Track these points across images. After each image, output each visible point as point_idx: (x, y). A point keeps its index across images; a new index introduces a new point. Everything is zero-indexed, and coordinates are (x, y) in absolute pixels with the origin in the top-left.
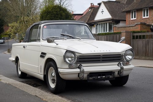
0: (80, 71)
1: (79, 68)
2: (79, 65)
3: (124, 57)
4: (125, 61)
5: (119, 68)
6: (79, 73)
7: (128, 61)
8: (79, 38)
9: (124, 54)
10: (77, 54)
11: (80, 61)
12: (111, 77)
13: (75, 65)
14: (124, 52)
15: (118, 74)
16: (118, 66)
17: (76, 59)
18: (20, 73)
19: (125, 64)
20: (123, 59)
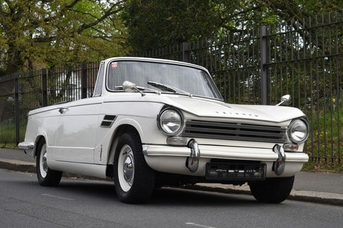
0: (190, 151)
1: (189, 146)
2: (188, 139)
3: (287, 133)
4: (290, 142)
5: (276, 156)
6: (188, 157)
7: (296, 144)
8: (188, 94)
9: (288, 127)
10: (186, 115)
11: (191, 132)
12: (256, 174)
13: (181, 139)
14: (288, 123)
15: (273, 169)
16: (274, 151)
17: (184, 126)
18: (44, 174)
19: (289, 150)
20: (286, 138)
